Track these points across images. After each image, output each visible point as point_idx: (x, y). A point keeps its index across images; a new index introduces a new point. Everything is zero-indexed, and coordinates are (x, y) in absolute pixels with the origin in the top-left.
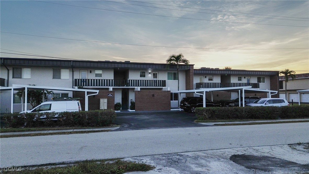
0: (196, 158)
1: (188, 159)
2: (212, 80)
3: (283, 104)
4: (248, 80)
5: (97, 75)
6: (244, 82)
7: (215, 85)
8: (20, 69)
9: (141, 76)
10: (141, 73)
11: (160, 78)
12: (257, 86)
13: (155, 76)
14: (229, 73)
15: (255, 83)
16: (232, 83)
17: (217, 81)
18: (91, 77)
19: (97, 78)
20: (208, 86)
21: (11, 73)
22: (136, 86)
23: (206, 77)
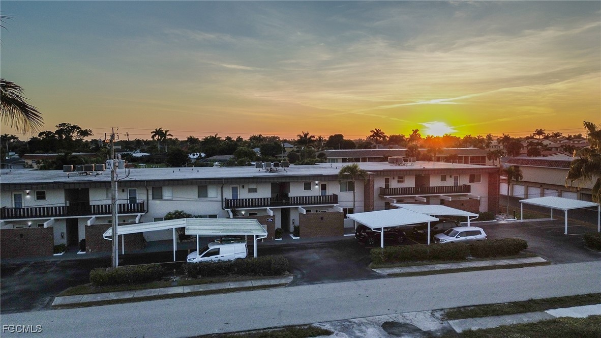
0: (359, 325)
1: (355, 325)
2: (402, 181)
3: (478, 237)
4: (456, 180)
5: (250, 191)
6: (450, 182)
7: (406, 191)
8: (161, 188)
9: (305, 189)
10: (305, 184)
11: (331, 190)
12: (467, 189)
13: (324, 187)
14: (427, 172)
15: (464, 186)
16: (431, 186)
17: (410, 183)
18: (244, 194)
19: (250, 194)
20: (396, 191)
21: (150, 193)
22: (300, 204)
23: (394, 179)
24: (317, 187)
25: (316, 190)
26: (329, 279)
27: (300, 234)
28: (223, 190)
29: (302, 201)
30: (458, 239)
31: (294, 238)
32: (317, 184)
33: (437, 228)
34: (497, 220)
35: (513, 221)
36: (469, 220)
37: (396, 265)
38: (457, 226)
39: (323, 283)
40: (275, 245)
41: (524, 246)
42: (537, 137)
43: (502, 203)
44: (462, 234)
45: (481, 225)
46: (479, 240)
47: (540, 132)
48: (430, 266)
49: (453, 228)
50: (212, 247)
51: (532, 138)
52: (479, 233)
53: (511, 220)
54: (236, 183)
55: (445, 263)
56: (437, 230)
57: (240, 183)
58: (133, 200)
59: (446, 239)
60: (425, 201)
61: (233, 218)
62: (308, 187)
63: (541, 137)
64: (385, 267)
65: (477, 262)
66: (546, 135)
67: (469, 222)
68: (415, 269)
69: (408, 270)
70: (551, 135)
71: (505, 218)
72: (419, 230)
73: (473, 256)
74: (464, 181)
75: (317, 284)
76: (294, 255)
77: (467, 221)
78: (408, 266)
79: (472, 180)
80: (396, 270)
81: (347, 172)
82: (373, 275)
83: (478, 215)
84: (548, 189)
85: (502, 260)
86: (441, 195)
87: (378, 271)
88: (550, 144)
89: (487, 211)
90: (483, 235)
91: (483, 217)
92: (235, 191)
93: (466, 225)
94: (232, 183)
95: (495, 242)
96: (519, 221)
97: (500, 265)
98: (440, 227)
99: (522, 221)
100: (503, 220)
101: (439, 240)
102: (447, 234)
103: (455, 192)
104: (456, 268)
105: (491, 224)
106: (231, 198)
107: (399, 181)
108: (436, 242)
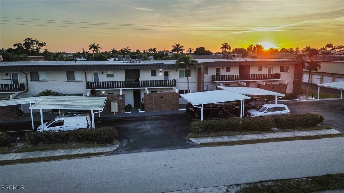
2: (229, 71)
3: (283, 112)
4: (270, 69)
5: (109, 76)
6: (265, 71)
7: (231, 78)
8: (37, 74)
9: (152, 75)
10: (152, 71)
11: (172, 76)
12: (278, 76)
13: (166, 74)
14: (248, 64)
15: (276, 74)
16: (251, 74)
17: (235, 72)
18: (103, 78)
19: (109, 78)
20: (224, 78)
21: (29, 76)
22: (146, 87)
23: (223, 68)
24: (161, 74)
25: (160, 76)
26: (148, 147)
27: (145, 109)
28: (87, 75)
29: (148, 84)
30: (266, 114)
31: (140, 112)
32: (161, 72)
33: (250, 105)
34: (300, 99)
35: (312, 100)
36: (276, 99)
37: (211, 135)
38: (267, 103)
39: (140, 152)
40: (123, 117)
41: (321, 120)
42: (328, 49)
43: (303, 87)
44: (269, 110)
45: (286, 102)
46: (283, 115)
47: (329, 46)
48: (239, 137)
49: (263, 105)
50: (57, 119)
51: (324, 49)
52: (283, 109)
53: (310, 99)
54: (97, 70)
55: (253, 134)
56: (250, 106)
57: (101, 69)
58: (15, 81)
59: (255, 114)
60: (245, 85)
61: (90, 96)
62: (154, 74)
63: (330, 49)
64: (200, 137)
65: (280, 133)
66: (333, 47)
67: (276, 101)
68: (226, 139)
69: (219, 140)
70: (337, 47)
71: (306, 98)
72: (236, 106)
73: (277, 128)
74: (276, 71)
75: (135, 152)
76: (132, 125)
77: (275, 100)
78: (221, 136)
79: (282, 70)
80: (209, 140)
81: (182, 62)
82: (188, 144)
83: (284, 95)
84: (337, 78)
85: (301, 132)
86: (258, 80)
87: (193, 140)
88: (336, 53)
89: (292, 92)
90: (287, 111)
91: (288, 97)
92: (96, 75)
93: (274, 103)
94: (94, 70)
95: (297, 116)
96: (316, 100)
97: (300, 137)
98: (253, 104)
99: (318, 100)
100: (303, 99)
101: (250, 114)
102: (258, 110)
103: (268, 79)
104: (261, 138)
105: (295, 102)
106: (94, 81)
107: (227, 71)
108: (248, 116)
